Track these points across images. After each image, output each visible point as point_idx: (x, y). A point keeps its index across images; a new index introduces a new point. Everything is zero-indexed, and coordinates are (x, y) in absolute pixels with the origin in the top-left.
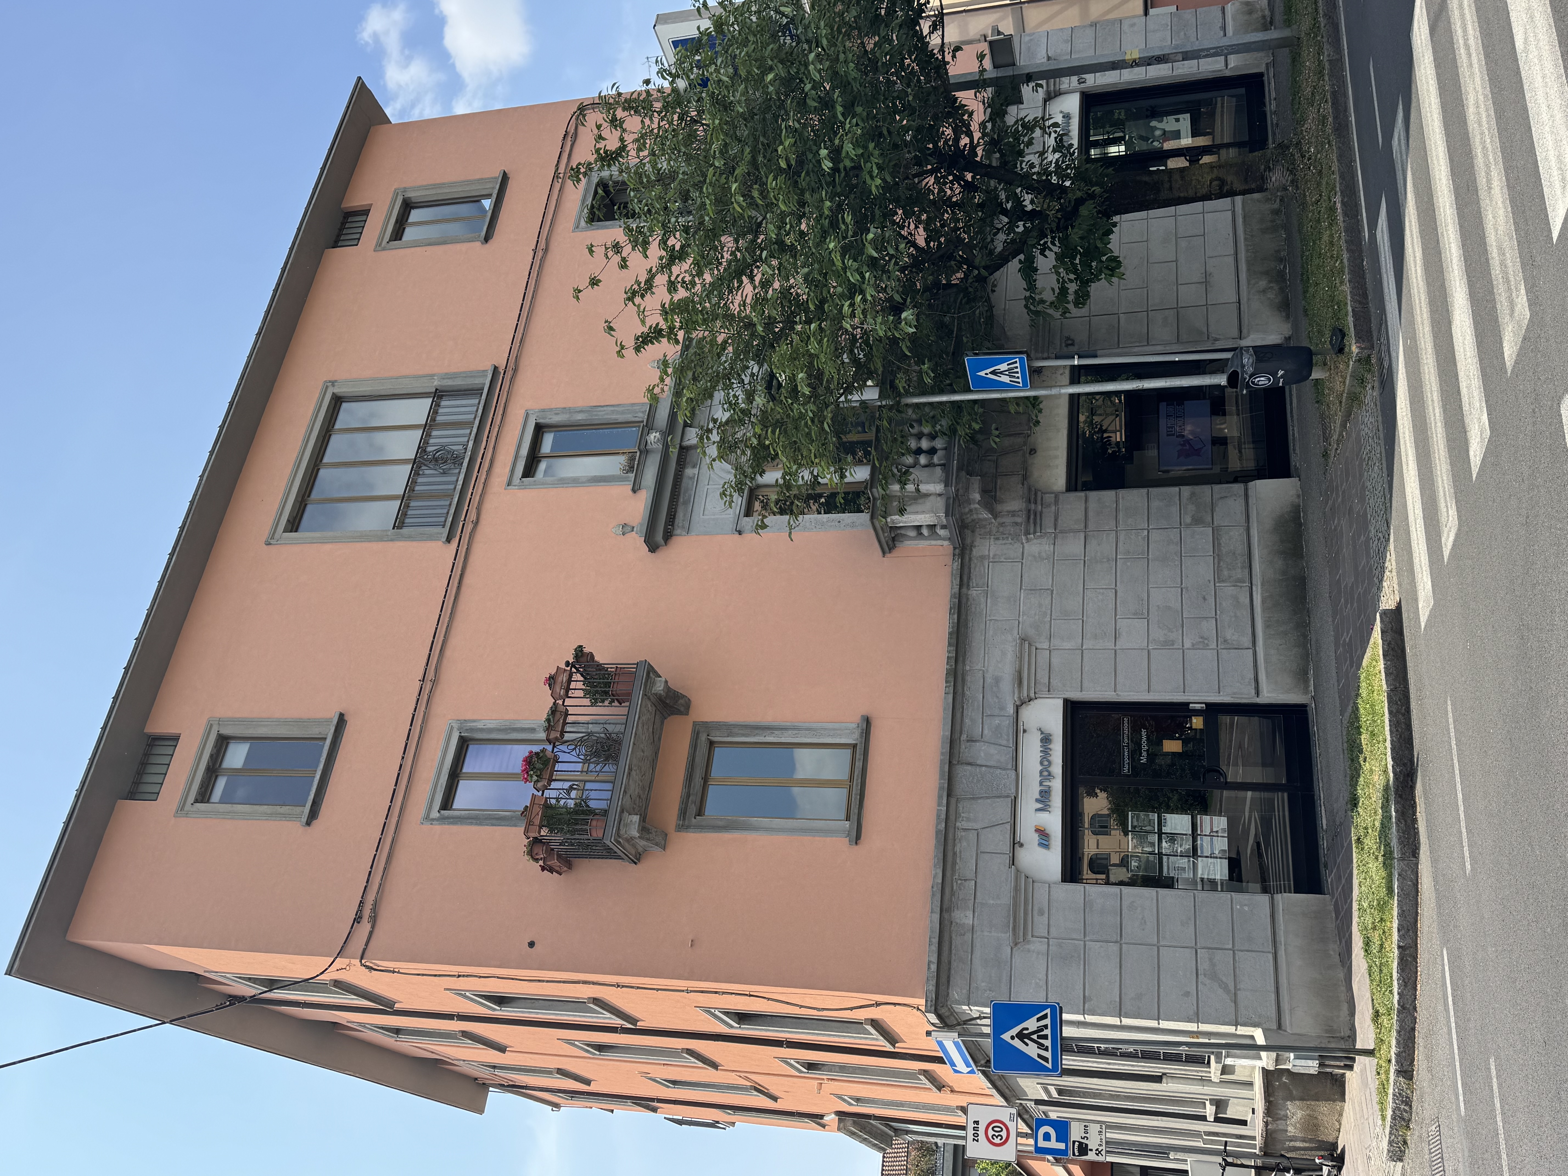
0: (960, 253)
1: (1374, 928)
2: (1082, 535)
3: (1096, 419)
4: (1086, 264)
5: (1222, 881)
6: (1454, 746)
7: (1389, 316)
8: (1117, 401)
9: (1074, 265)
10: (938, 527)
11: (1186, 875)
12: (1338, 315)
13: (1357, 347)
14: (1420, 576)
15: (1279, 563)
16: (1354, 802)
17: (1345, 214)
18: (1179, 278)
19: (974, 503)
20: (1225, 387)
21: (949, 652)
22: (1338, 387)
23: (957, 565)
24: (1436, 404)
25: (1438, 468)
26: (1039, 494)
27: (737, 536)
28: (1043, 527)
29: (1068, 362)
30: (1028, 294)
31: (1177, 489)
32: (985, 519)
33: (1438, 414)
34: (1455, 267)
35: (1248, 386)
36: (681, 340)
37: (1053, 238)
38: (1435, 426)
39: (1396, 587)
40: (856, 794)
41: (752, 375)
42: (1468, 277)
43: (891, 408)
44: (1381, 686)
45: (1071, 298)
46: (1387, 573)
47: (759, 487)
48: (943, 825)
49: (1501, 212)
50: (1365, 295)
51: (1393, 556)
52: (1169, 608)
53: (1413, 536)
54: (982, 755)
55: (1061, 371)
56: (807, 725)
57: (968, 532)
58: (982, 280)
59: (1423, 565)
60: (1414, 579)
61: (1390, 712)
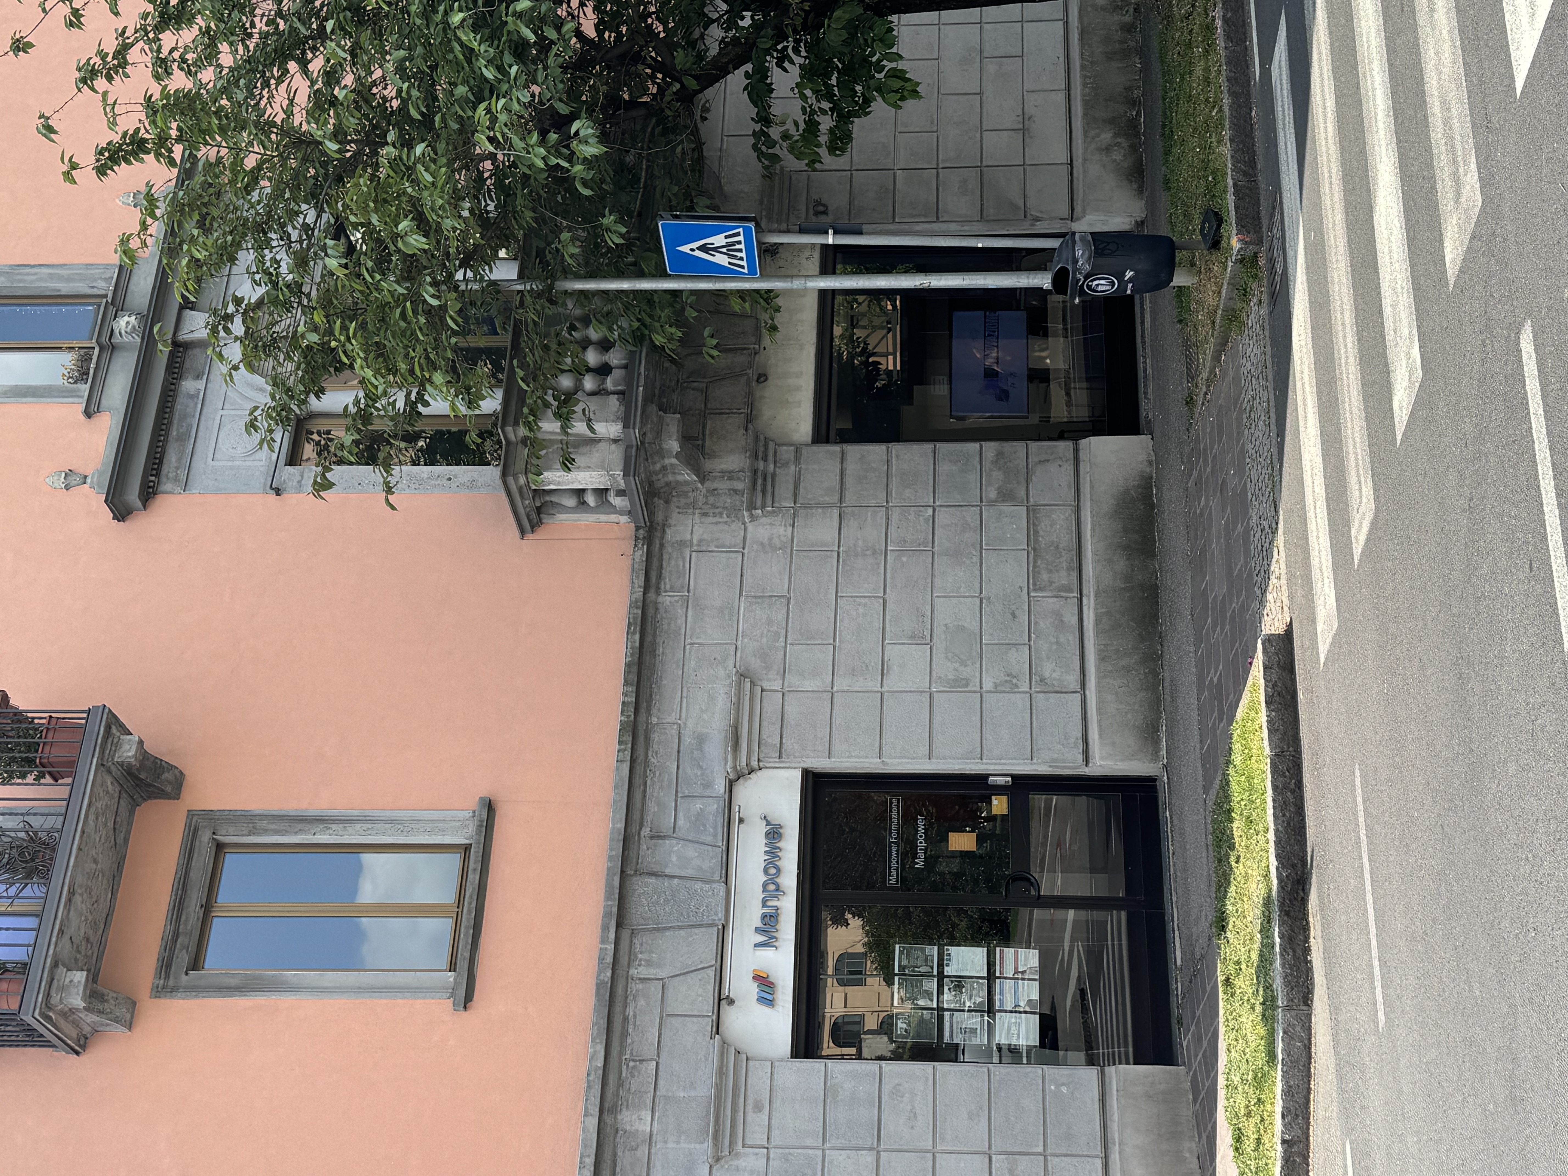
0: (653, 54)
1: (1248, 1115)
2: (836, 512)
3: (858, 333)
4: (846, 86)
5: (1030, 1049)
6: (1363, 838)
7: (1286, 196)
8: (890, 307)
9: (829, 87)
10: (612, 493)
11: (976, 1041)
12: (1213, 191)
13: (1239, 240)
14: (1320, 584)
15: (1121, 564)
16: (1221, 924)
17: (1228, 37)
18: (984, 120)
19: (669, 457)
20: (1048, 292)
21: (625, 694)
22: (1211, 300)
23: (640, 554)
24: (1348, 330)
25: (1349, 425)
26: (771, 445)
27: (272, 496)
28: (776, 499)
29: (818, 240)
30: (758, 127)
31: (976, 446)
32: (687, 483)
33: (1350, 345)
34: (1381, 125)
35: (1082, 293)
36: (178, 158)
37: (797, 42)
38: (1347, 363)
39: (1286, 601)
40: (467, 928)
41: (306, 227)
42: (1399, 141)
43: (538, 295)
44: (1261, 748)
45: (823, 139)
46: (1273, 580)
47: (312, 416)
48: (609, 974)
49: (1446, 46)
50: (1252, 163)
51: (1282, 554)
52: (962, 628)
53: (1312, 526)
54: (674, 859)
55: (807, 253)
56: (388, 814)
57: (659, 502)
58: (687, 98)
59: (1324, 568)
60: (1311, 589)
61: (1275, 788)
